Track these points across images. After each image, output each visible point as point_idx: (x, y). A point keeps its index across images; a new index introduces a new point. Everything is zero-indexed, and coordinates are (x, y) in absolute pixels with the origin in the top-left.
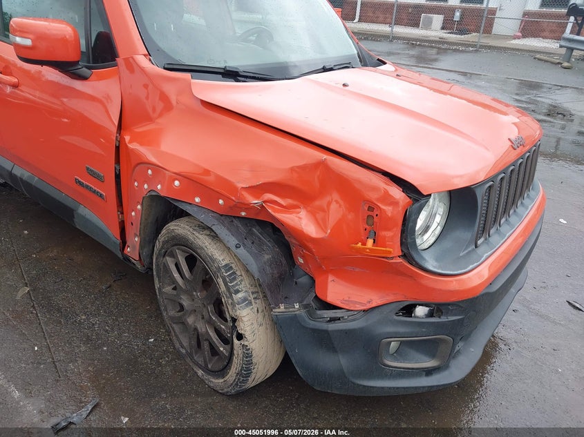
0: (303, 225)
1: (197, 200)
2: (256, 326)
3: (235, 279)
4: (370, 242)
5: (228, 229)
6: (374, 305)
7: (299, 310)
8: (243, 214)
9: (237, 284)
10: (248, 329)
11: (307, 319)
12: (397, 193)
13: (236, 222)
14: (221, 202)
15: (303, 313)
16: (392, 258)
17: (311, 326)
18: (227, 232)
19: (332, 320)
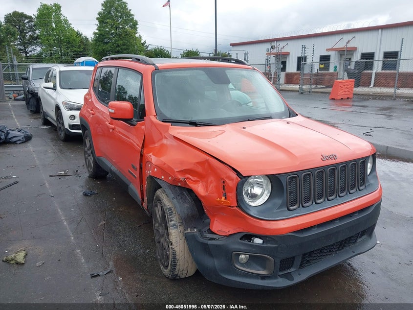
0: (199, 190)
1: (162, 177)
2: (178, 238)
3: (171, 215)
4: (223, 198)
5: (171, 191)
6: (230, 233)
7: (196, 232)
8: (179, 184)
9: (172, 217)
10: (174, 239)
11: (199, 238)
12: (234, 175)
13: (177, 188)
14: (170, 178)
15: (198, 234)
16: (233, 207)
17: (201, 241)
18: (171, 192)
19: (212, 239)
